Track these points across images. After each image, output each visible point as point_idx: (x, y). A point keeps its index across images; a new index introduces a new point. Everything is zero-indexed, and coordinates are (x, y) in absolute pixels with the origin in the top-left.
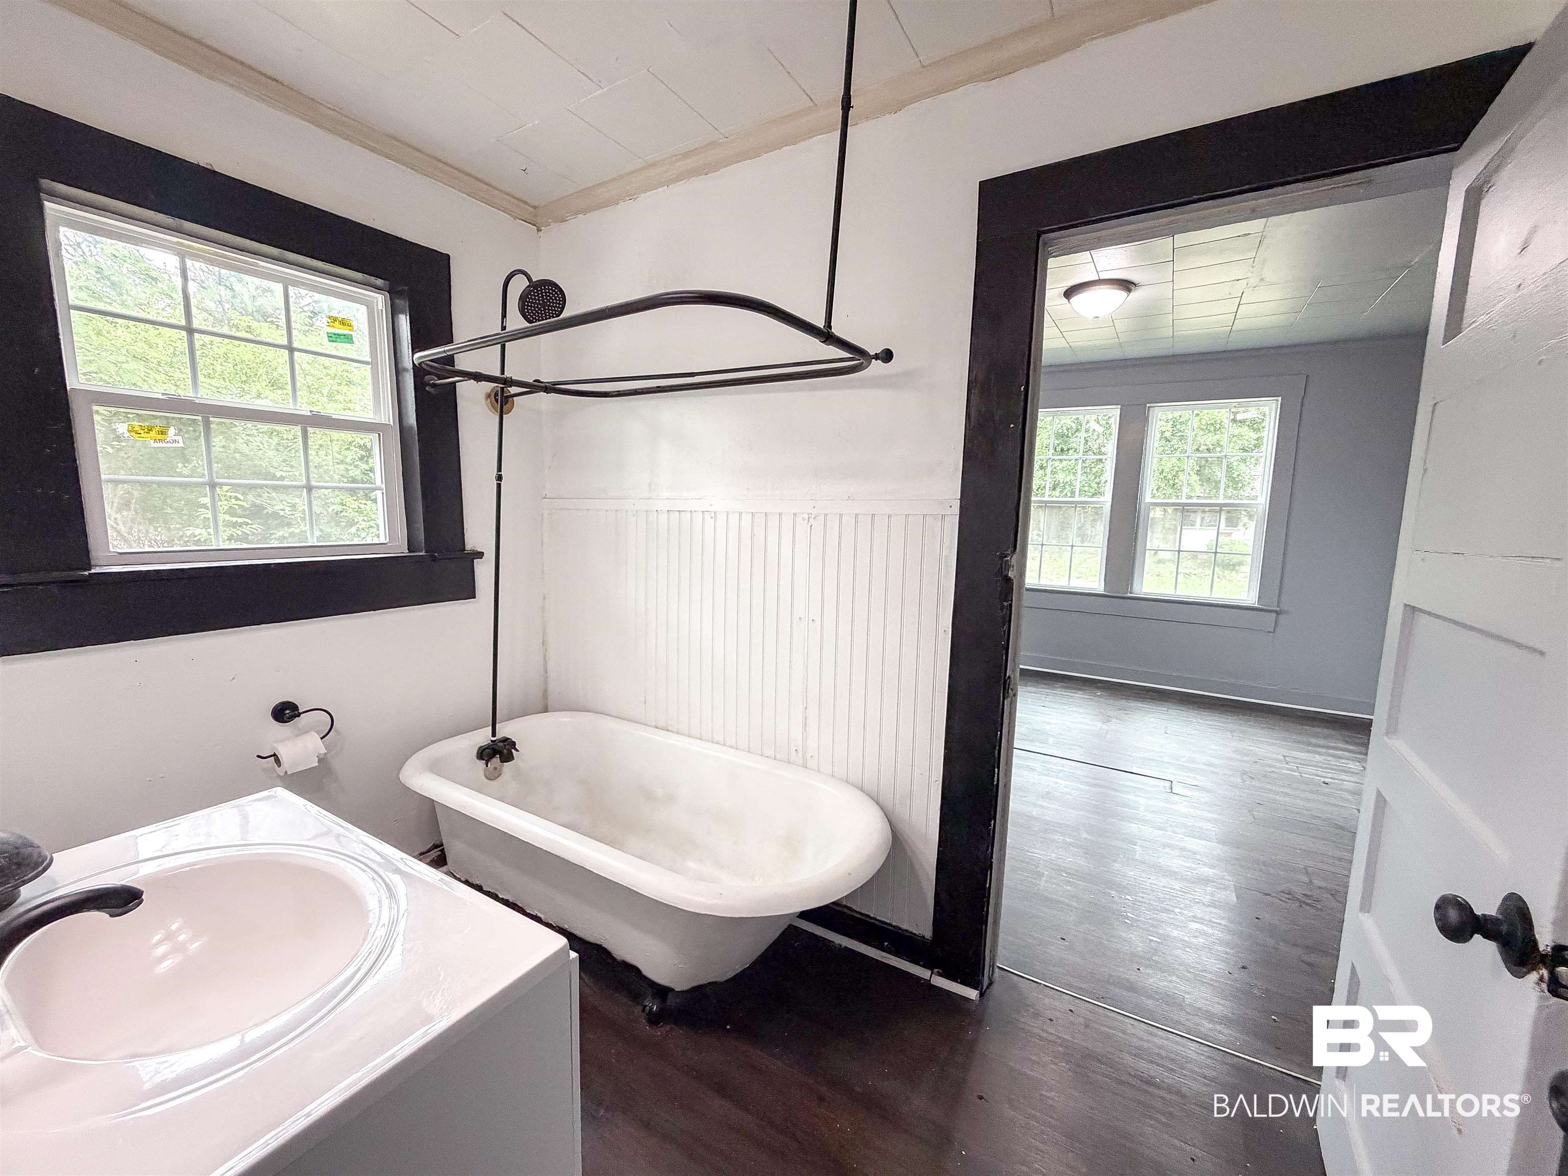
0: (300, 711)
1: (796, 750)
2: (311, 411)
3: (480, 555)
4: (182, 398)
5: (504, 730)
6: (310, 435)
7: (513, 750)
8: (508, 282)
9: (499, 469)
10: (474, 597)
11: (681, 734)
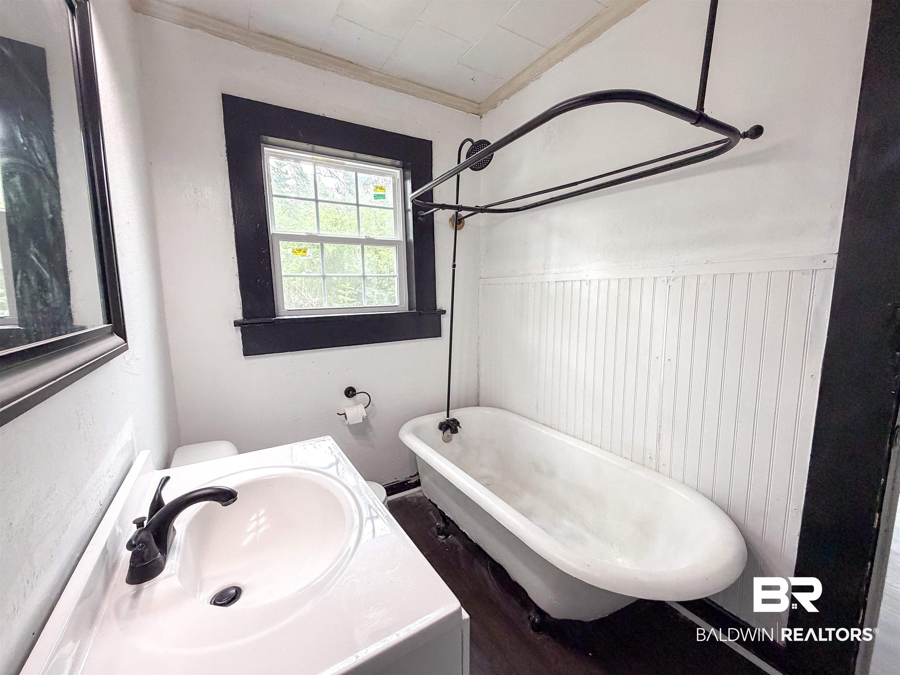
0: (357, 392)
1: (650, 457)
2: (366, 237)
3: (444, 312)
4: (313, 234)
5: (455, 414)
6: (365, 249)
7: (458, 427)
8: (462, 148)
9: (454, 261)
10: (440, 336)
11: (561, 432)
